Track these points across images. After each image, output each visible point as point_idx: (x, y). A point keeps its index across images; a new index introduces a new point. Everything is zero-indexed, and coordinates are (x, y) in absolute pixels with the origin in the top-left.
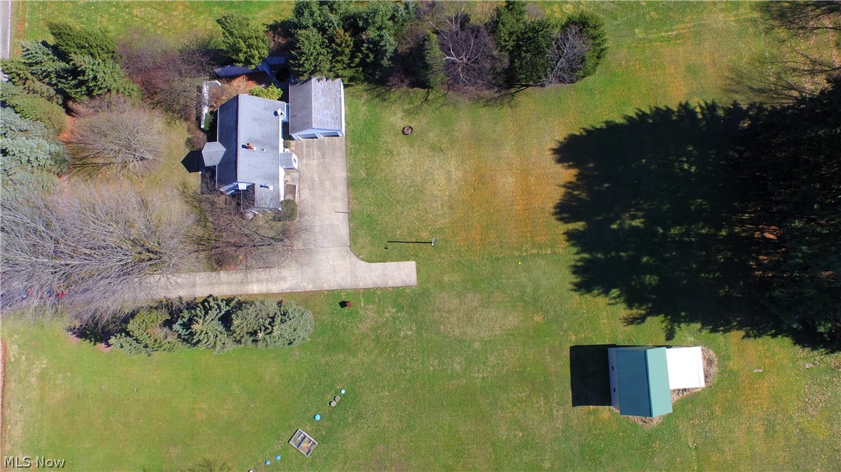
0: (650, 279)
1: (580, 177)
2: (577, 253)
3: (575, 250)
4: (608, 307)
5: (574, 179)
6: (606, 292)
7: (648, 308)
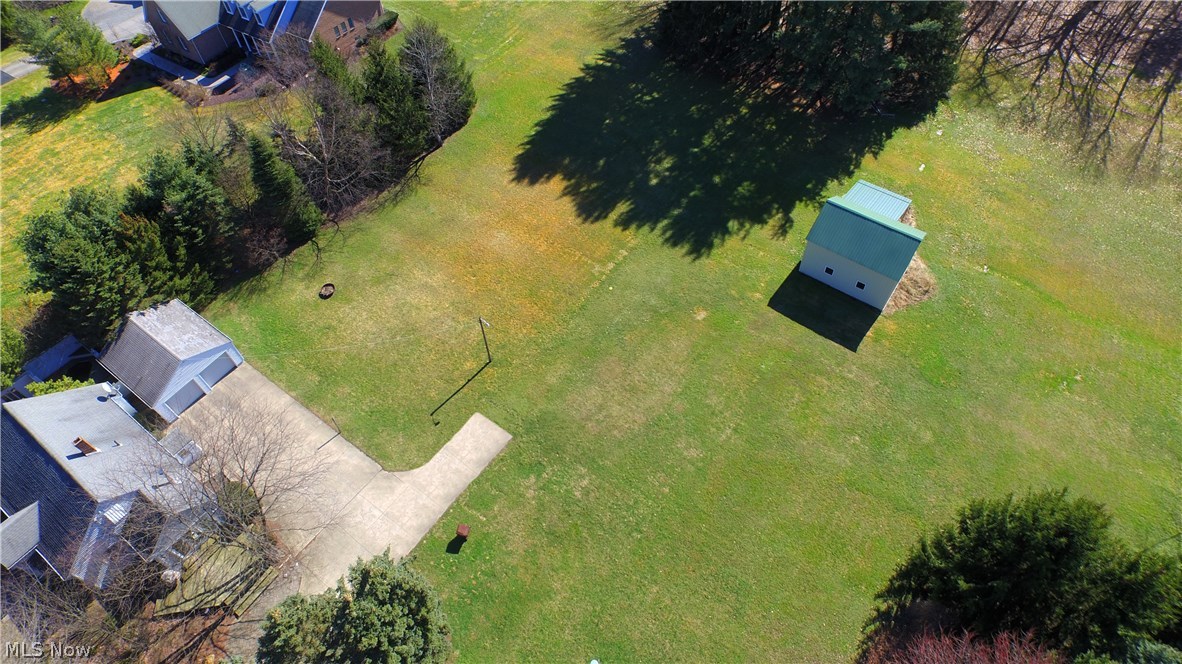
0: (744, 189)
1: (567, 177)
2: (652, 230)
3: (646, 228)
4: (746, 241)
5: (565, 183)
6: (726, 232)
7: (778, 210)
